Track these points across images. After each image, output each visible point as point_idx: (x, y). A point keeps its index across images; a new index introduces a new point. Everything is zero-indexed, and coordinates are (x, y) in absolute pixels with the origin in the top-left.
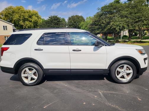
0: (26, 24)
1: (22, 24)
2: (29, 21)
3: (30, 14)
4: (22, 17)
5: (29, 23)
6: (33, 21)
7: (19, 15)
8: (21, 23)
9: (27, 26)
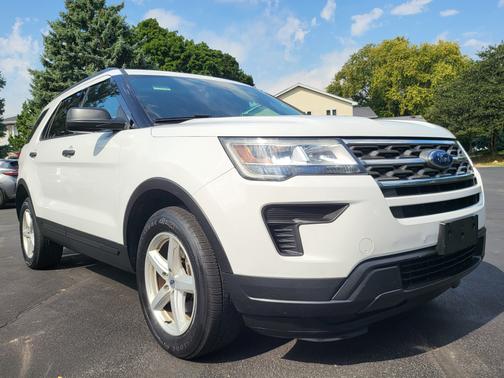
0: (409, 97)
1: (395, 98)
2: (422, 84)
3: (427, 59)
4: (396, 72)
5: (420, 92)
6: (434, 82)
7: (388, 69)
8: (394, 94)
9: (414, 101)
